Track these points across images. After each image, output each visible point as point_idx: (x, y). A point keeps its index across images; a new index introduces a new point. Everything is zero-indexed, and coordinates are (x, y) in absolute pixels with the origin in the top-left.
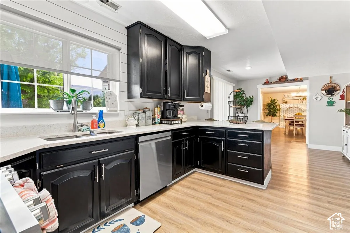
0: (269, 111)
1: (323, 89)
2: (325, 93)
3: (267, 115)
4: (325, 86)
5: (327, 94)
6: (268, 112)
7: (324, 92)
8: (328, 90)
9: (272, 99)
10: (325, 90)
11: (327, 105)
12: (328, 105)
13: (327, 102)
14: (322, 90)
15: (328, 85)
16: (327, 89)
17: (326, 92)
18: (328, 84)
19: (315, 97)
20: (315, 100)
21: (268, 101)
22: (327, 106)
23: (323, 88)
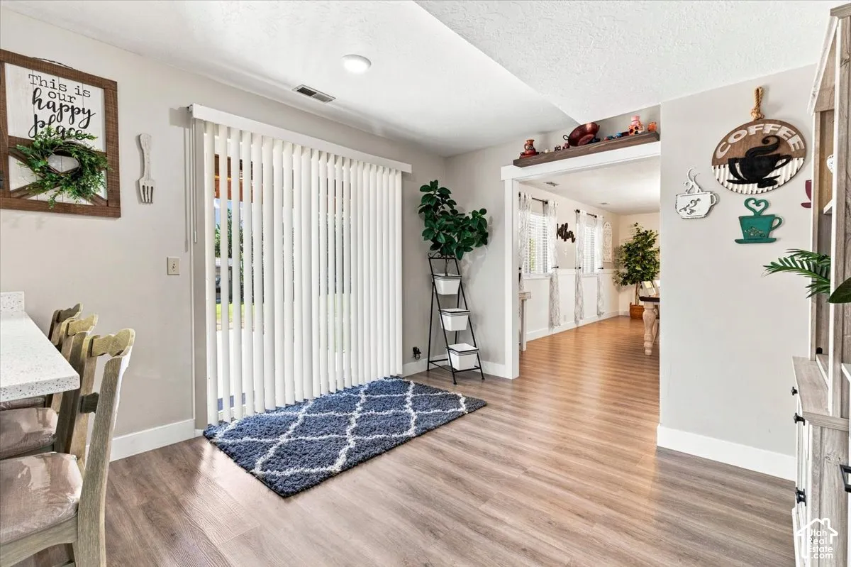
0: (629, 267)
1: (720, 155)
2: (732, 177)
3: (624, 283)
4: (732, 140)
5: (741, 182)
6: (625, 271)
7: (725, 173)
8: (743, 162)
9: (639, 232)
10: (732, 163)
11: (741, 237)
12: (748, 239)
13: (742, 219)
14: (716, 162)
15: (744, 133)
16: (741, 153)
17: (733, 171)
18: (745, 127)
19: (684, 201)
20: (684, 214)
21: (627, 237)
22: (738, 241)
23: (722, 151)
